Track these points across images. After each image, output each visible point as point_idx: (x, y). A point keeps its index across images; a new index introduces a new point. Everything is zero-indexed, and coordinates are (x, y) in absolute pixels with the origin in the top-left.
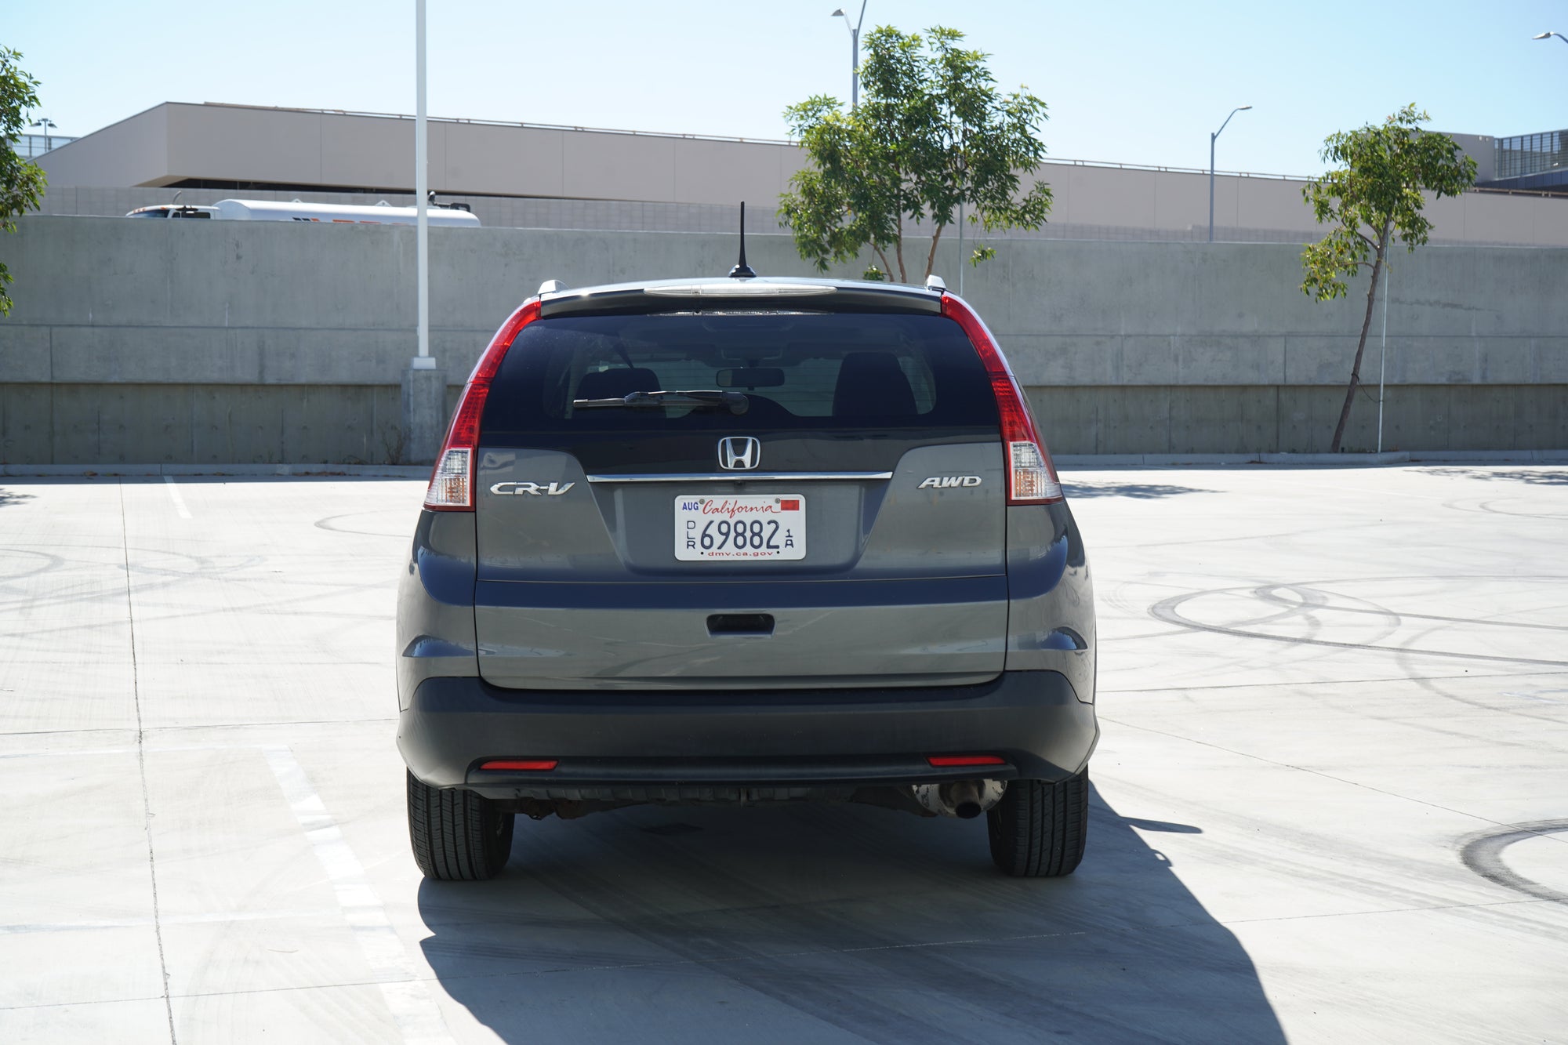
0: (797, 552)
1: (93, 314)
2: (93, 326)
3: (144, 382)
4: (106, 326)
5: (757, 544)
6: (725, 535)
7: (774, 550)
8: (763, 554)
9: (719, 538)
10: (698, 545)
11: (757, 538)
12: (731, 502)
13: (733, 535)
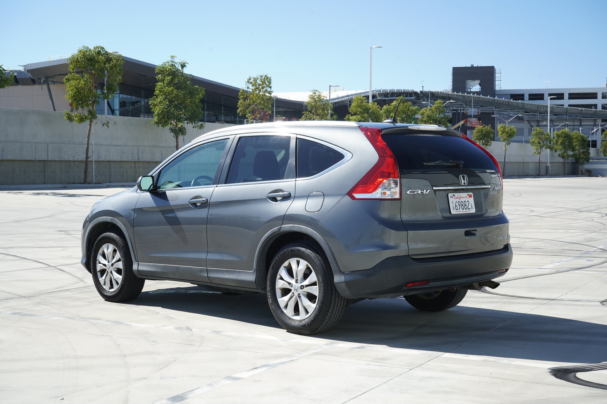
0: (473, 211)
5: (466, 208)
6: (460, 205)
7: (469, 210)
8: (467, 211)
9: (459, 207)
10: (455, 209)
11: (465, 206)
12: (459, 195)
13: (461, 205)
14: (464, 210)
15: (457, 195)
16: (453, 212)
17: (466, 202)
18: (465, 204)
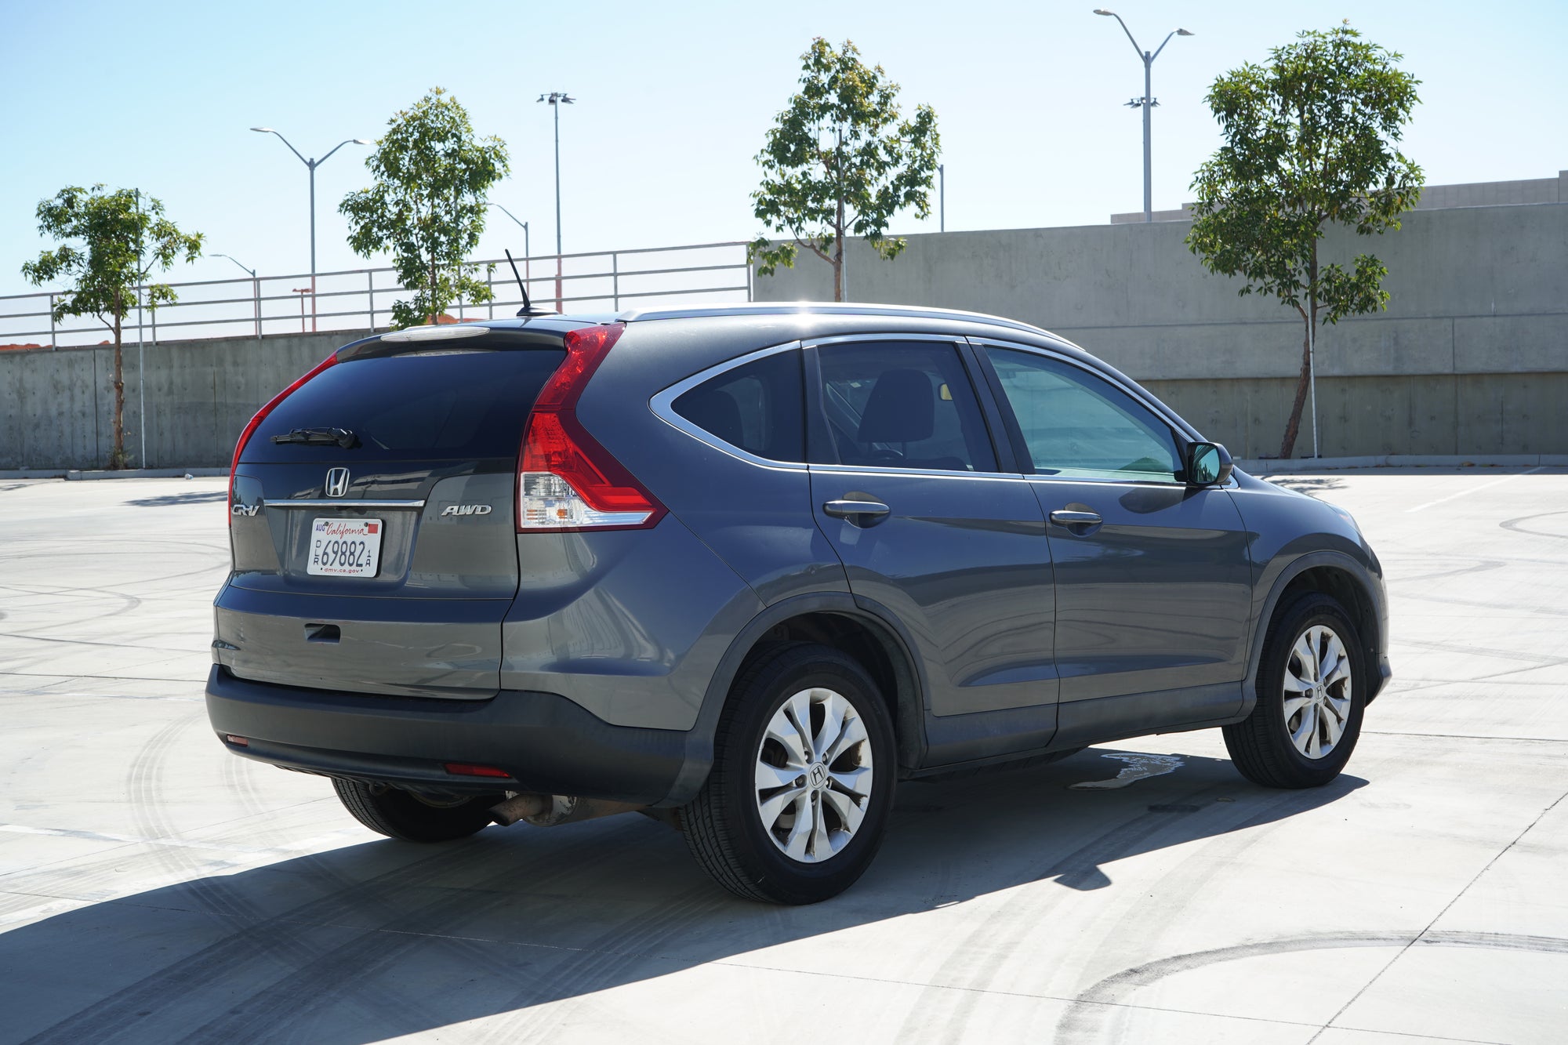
0: (370, 572)
1: (1495, 304)
2: (1495, 316)
3: (1546, 370)
4: (1507, 315)
5: (351, 562)
6: (336, 553)
7: (360, 568)
8: (354, 571)
9: (332, 556)
10: (320, 562)
11: (352, 557)
12: (343, 525)
13: (340, 553)
14: (347, 566)
15: (335, 523)
16: (314, 569)
17: (358, 544)
18: (352, 550)
